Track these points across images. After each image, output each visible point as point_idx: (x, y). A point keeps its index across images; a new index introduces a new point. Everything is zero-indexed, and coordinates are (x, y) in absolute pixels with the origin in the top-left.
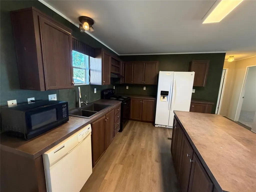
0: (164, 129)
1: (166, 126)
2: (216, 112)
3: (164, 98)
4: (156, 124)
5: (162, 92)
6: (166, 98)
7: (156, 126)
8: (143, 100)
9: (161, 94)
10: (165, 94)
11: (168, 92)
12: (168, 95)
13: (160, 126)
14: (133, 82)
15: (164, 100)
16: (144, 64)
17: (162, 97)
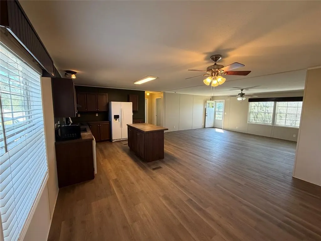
0: (119, 141)
1: (120, 139)
2: (146, 122)
3: (116, 120)
4: (113, 140)
5: (114, 116)
6: (117, 120)
7: (113, 141)
8: (100, 124)
9: (114, 118)
10: (117, 117)
11: (119, 116)
12: (119, 117)
13: (116, 140)
14: (87, 110)
15: (116, 122)
16: (96, 95)
17: (115, 120)
